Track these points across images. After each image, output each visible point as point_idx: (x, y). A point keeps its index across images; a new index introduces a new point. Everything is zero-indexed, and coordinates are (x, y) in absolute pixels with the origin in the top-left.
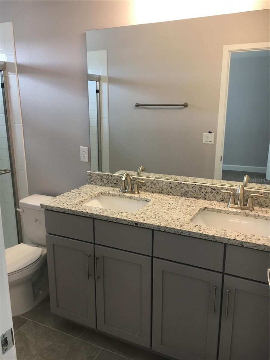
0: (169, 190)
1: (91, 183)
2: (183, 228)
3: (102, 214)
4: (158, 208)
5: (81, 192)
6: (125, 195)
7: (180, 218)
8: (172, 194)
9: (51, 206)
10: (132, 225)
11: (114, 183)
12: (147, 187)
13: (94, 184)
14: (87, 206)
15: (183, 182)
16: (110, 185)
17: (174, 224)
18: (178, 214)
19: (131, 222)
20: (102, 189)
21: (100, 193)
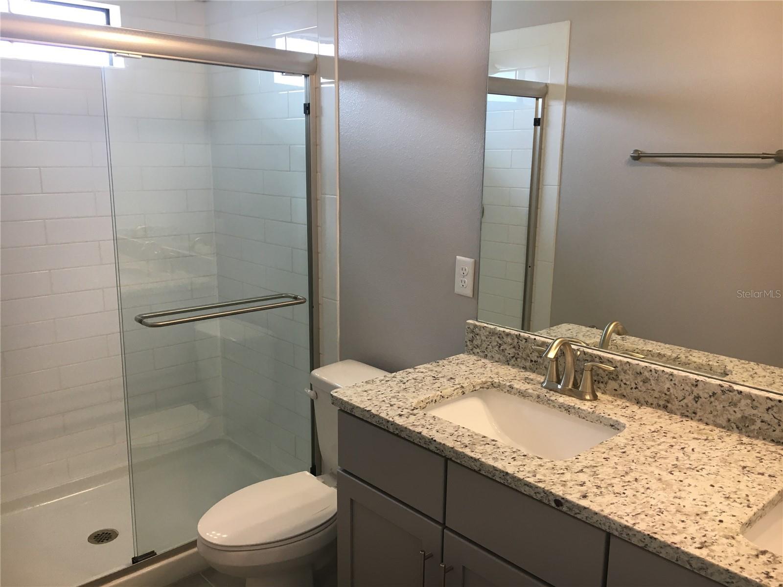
0: (690, 405)
1: (476, 351)
2: (708, 555)
3: (467, 451)
4: (642, 459)
5: (440, 372)
6: (553, 398)
7: (705, 509)
8: (697, 417)
9: (351, 404)
10: (546, 502)
11: (532, 361)
12: (622, 385)
13: (481, 354)
14: (439, 419)
15: (736, 387)
16: (522, 363)
17: (680, 532)
18: (703, 492)
19: (543, 494)
20: (496, 371)
21: (490, 383)
